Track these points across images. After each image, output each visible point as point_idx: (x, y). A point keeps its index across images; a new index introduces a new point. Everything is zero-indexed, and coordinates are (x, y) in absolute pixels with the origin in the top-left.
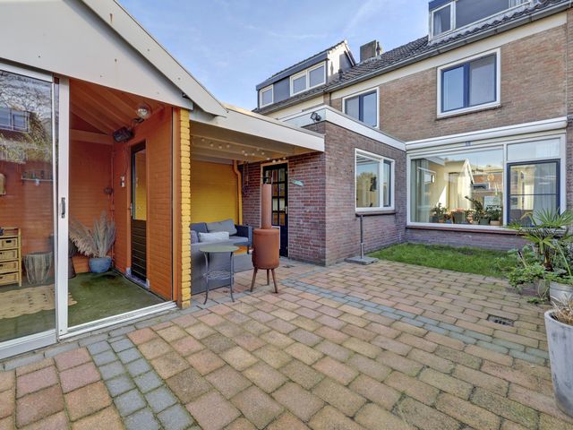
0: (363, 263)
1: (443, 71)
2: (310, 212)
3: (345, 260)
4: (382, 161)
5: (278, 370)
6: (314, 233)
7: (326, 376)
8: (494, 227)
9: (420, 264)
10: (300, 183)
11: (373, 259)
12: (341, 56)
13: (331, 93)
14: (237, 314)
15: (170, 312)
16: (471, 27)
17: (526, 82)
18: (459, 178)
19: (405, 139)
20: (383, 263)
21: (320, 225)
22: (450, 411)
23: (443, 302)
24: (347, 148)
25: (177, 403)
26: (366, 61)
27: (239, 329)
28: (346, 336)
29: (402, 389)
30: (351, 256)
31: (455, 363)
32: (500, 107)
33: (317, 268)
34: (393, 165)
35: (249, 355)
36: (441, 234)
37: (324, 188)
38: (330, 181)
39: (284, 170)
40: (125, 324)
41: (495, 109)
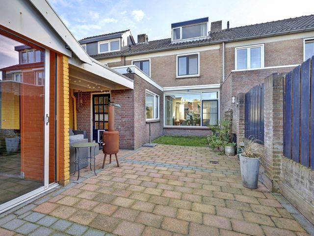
0: (152, 147)
1: (179, 57)
2: (125, 121)
3: (142, 146)
4: (155, 96)
5: (147, 202)
6: (128, 133)
7: (170, 198)
8: (197, 127)
9: (175, 145)
10: (118, 105)
11: (156, 144)
12: (128, 37)
13: (125, 57)
14: (104, 181)
15: (55, 190)
16: (188, 40)
17: (208, 68)
18: (180, 105)
19: (163, 86)
20: (160, 146)
21: (131, 128)
22: (219, 196)
23: (193, 159)
24: (142, 88)
25: (106, 234)
26: (141, 43)
27: (112, 189)
28: (167, 180)
29: (201, 194)
30: (144, 143)
31: (211, 180)
32: (200, 77)
33: (131, 151)
34: (159, 98)
35: (128, 199)
36: (178, 130)
37: (134, 108)
38: (136, 105)
39: (107, 97)
40: (24, 205)
41: (197, 77)
